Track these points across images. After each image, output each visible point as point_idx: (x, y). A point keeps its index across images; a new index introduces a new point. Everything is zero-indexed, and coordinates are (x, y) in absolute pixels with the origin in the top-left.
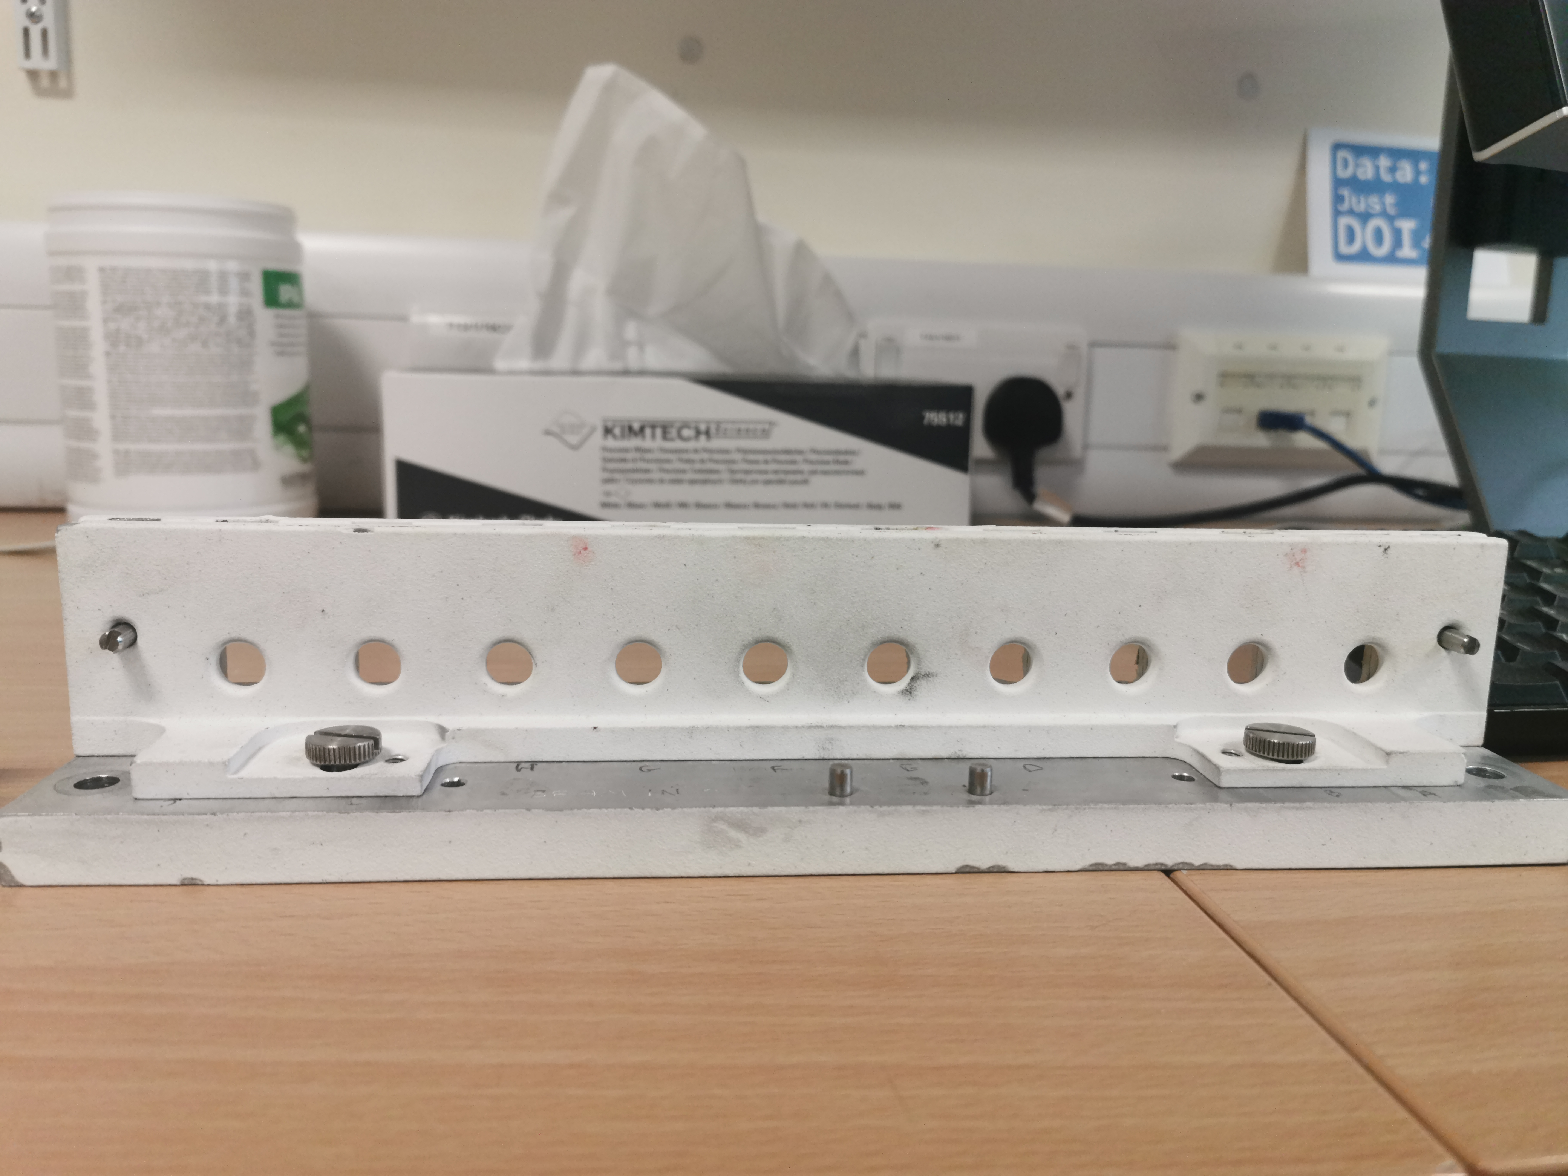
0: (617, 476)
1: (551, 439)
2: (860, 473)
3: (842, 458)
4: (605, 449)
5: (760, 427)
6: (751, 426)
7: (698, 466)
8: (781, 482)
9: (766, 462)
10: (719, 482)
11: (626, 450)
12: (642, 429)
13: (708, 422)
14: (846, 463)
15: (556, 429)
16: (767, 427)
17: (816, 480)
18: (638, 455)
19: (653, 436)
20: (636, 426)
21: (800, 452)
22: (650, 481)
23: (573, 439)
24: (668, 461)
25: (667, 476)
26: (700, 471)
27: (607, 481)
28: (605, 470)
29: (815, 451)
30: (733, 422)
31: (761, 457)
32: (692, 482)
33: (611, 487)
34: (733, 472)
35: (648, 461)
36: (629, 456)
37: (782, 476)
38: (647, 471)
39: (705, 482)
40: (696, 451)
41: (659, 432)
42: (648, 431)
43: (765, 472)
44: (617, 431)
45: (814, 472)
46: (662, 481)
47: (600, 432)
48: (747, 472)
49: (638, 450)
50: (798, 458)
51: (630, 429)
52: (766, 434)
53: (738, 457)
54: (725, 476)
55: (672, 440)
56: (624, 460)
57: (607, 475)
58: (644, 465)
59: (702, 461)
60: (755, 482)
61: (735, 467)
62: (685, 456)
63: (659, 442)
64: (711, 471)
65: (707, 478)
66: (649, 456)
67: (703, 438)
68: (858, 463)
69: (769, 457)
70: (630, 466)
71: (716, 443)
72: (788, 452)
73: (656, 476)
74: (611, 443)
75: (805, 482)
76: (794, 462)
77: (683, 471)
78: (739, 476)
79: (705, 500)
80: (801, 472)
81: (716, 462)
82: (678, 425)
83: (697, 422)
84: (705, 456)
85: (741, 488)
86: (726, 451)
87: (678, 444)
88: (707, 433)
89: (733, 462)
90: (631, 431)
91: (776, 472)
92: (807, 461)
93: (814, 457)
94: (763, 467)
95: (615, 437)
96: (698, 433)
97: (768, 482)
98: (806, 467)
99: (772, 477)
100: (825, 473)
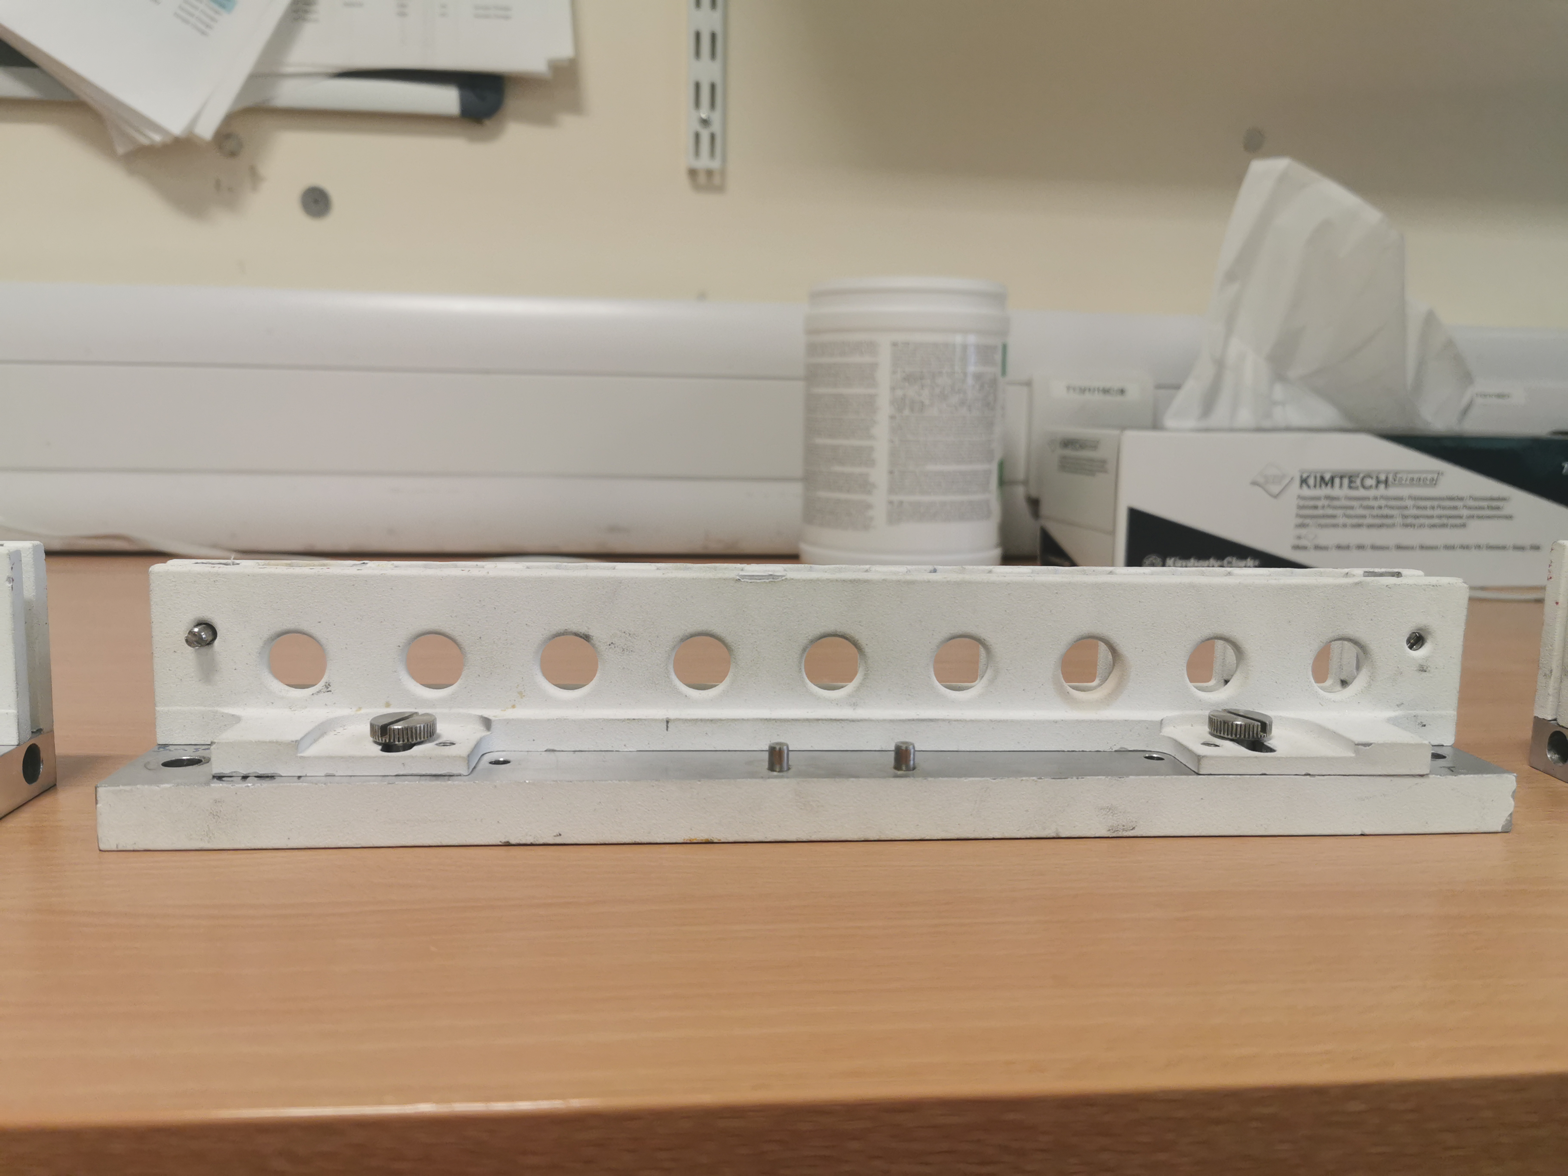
0: (1307, 521)
1: (1257, 488)
2: (1509, 517)
3: (1494, 504)
4: (1300, 497)
5: (1429, 476)
6: (1423, 476)
7: (1375, 512)
8: (1444, 526)
9: (1433, 508)
10: (1393, 526)
11: (1318, 498)
12: (1332, 479)
13: (1388, 473)
14: (1498, 508)
15: (1261, 480)
16: (1435, 476)
17: (1473, 524)
18: (1326, 503)
19: (1341, 485)
20: (1327, 477)
21: (1461, 499)
22: (1335, 526)
23: (1276, 489)
24: (1352, 508)
25: (1349, 521)
26: (1377, 516)
27: (1302, 526)
28: (1298, 516)
29: (1475, 499)
30: (1409, 472)
31: (1428, 503)
32: (1370, 526)
33: (1303, 532)
34: (1405, 517)
35: (1335, 508)
36: (1320, 503)
37: (1445, 521)
38: (1334, 517)
39: (1381, 526)
40: (1376, 498)
41: (1346, 481)
42: (1337, 481)
43: (1432, 517)
44: (1311, 481)
45: (1472, 517)
46: (1345, 526)
47: (1297, 482)
48: (1416, 517)
49: (1328, 497)
50: (1459, 504)
51: (1322, 478)
52: (1434, 482)
53: (1410, 503)
54: (1399, 520)
55: (1357, 488)
56: (1316, 507)
57: (1300, 521)
58: (1330, 512)
59: (1380, 508)
60: (1421, 526)
61: (1406, 512)
62: (1365, 503)
63: (1346, 491)
64: (1387, 517)
65: (1383, 523)
66: (1336, 503)
67: (1382, 486)
68: (1508, 509)
69: (1436, 503)
70: (1320, 512)
71: (1393, 491)
72: (1451, 499)
73: (1341, 521)
74: (1306, 492)
75: (1464, 526)
76: (1455, 508)
77: (1364, 517)
78: (1409, 521)
79: (1379, 542)
80: (1460, 517)
81: (1392, 508)
82: (1361, 475)
83: (1379, 472)
84: (1383, 503)
85: (1410, 531)
86: (1401, 499)
87: (1362, 492)
88: (1386, 482)
89: (1406, 508)
90: (1323, 481)
91: (1440, 517)
92: (1465, 507)
93: (1471, 503)
94: (1429, 512)
95: (1309, 486)
96: (1378, 482)
97: (1433, 526)
98: (1465, 512)
99: (1436, 521)
100: (1480, 517)
